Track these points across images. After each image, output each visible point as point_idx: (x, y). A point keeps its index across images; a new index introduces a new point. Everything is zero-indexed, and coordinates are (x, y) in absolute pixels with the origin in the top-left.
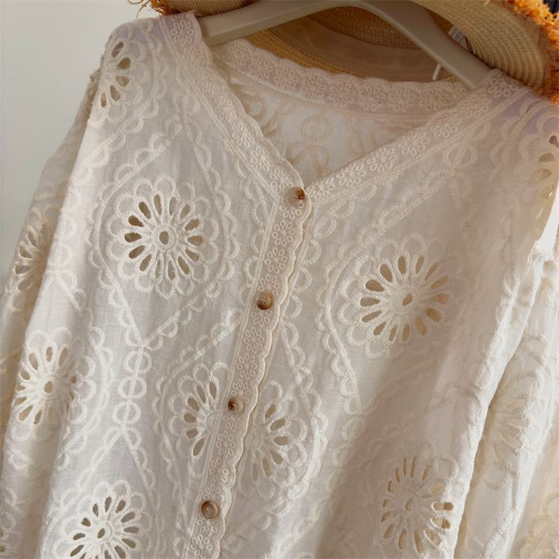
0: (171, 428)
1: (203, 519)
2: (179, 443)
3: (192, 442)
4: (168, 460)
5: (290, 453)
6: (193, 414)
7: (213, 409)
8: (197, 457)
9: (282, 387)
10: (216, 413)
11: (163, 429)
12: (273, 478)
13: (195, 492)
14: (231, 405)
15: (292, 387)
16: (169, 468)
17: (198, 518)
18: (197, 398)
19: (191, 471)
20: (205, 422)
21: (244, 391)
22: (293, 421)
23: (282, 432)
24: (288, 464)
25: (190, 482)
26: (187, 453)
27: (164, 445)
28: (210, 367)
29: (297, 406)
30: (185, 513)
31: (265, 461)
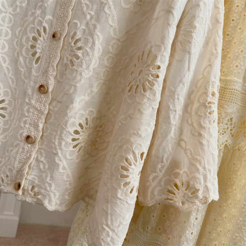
0: (24, 53)
1: (40, 95)
2: (28, 60)
3: (34, 59)
4: (22, 70)
5: (83, 54)
6: (35, 45)
7: (45, 40)
8: (37, 65)
9: (80, 22)
10: (46, 42)
11: (20, 55)
12: (75, 67)
13: (35, 82)
14: (54, 36)
15: (84, 22)
16: (22, 73)
17: (37, 95)
18: (37, 35)
19: (34, 72)
20: (41, 47)
21: (61, 28)
22: (85, 38)
23: (79, 44)
24: (82, 59)
25: (33, 78)
26: (32, 64)
27: (20, 62)
28: (44, 19)
29: (87, 31)
30: (30, 94)
31: (71, 60)
